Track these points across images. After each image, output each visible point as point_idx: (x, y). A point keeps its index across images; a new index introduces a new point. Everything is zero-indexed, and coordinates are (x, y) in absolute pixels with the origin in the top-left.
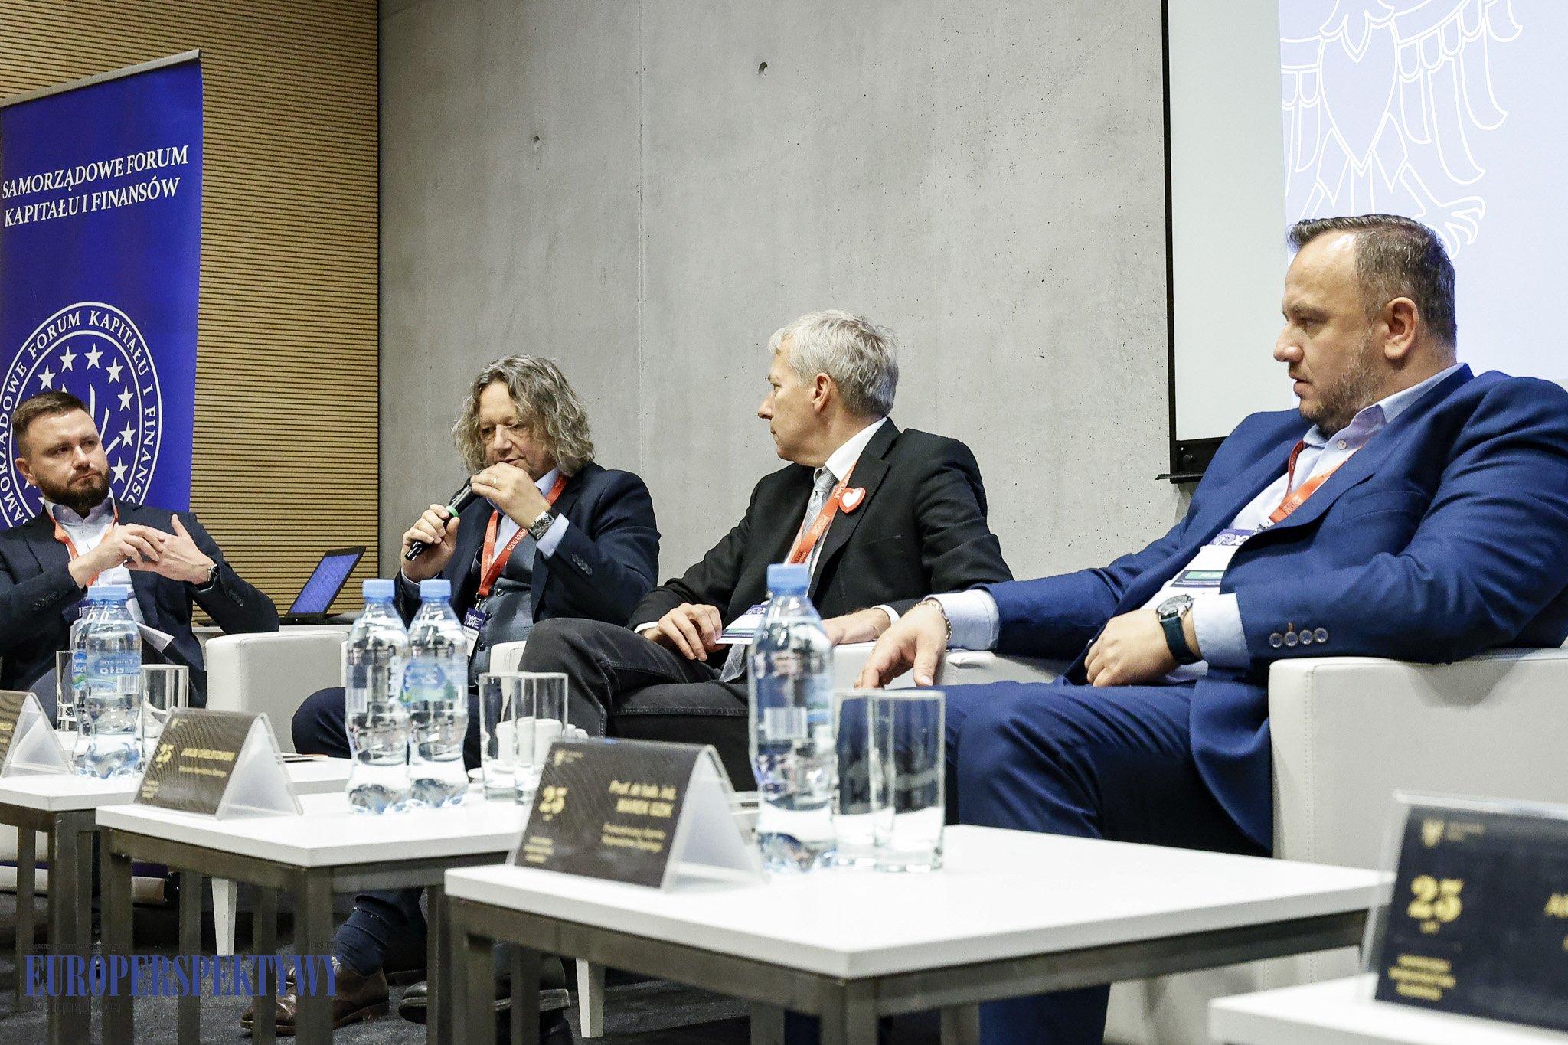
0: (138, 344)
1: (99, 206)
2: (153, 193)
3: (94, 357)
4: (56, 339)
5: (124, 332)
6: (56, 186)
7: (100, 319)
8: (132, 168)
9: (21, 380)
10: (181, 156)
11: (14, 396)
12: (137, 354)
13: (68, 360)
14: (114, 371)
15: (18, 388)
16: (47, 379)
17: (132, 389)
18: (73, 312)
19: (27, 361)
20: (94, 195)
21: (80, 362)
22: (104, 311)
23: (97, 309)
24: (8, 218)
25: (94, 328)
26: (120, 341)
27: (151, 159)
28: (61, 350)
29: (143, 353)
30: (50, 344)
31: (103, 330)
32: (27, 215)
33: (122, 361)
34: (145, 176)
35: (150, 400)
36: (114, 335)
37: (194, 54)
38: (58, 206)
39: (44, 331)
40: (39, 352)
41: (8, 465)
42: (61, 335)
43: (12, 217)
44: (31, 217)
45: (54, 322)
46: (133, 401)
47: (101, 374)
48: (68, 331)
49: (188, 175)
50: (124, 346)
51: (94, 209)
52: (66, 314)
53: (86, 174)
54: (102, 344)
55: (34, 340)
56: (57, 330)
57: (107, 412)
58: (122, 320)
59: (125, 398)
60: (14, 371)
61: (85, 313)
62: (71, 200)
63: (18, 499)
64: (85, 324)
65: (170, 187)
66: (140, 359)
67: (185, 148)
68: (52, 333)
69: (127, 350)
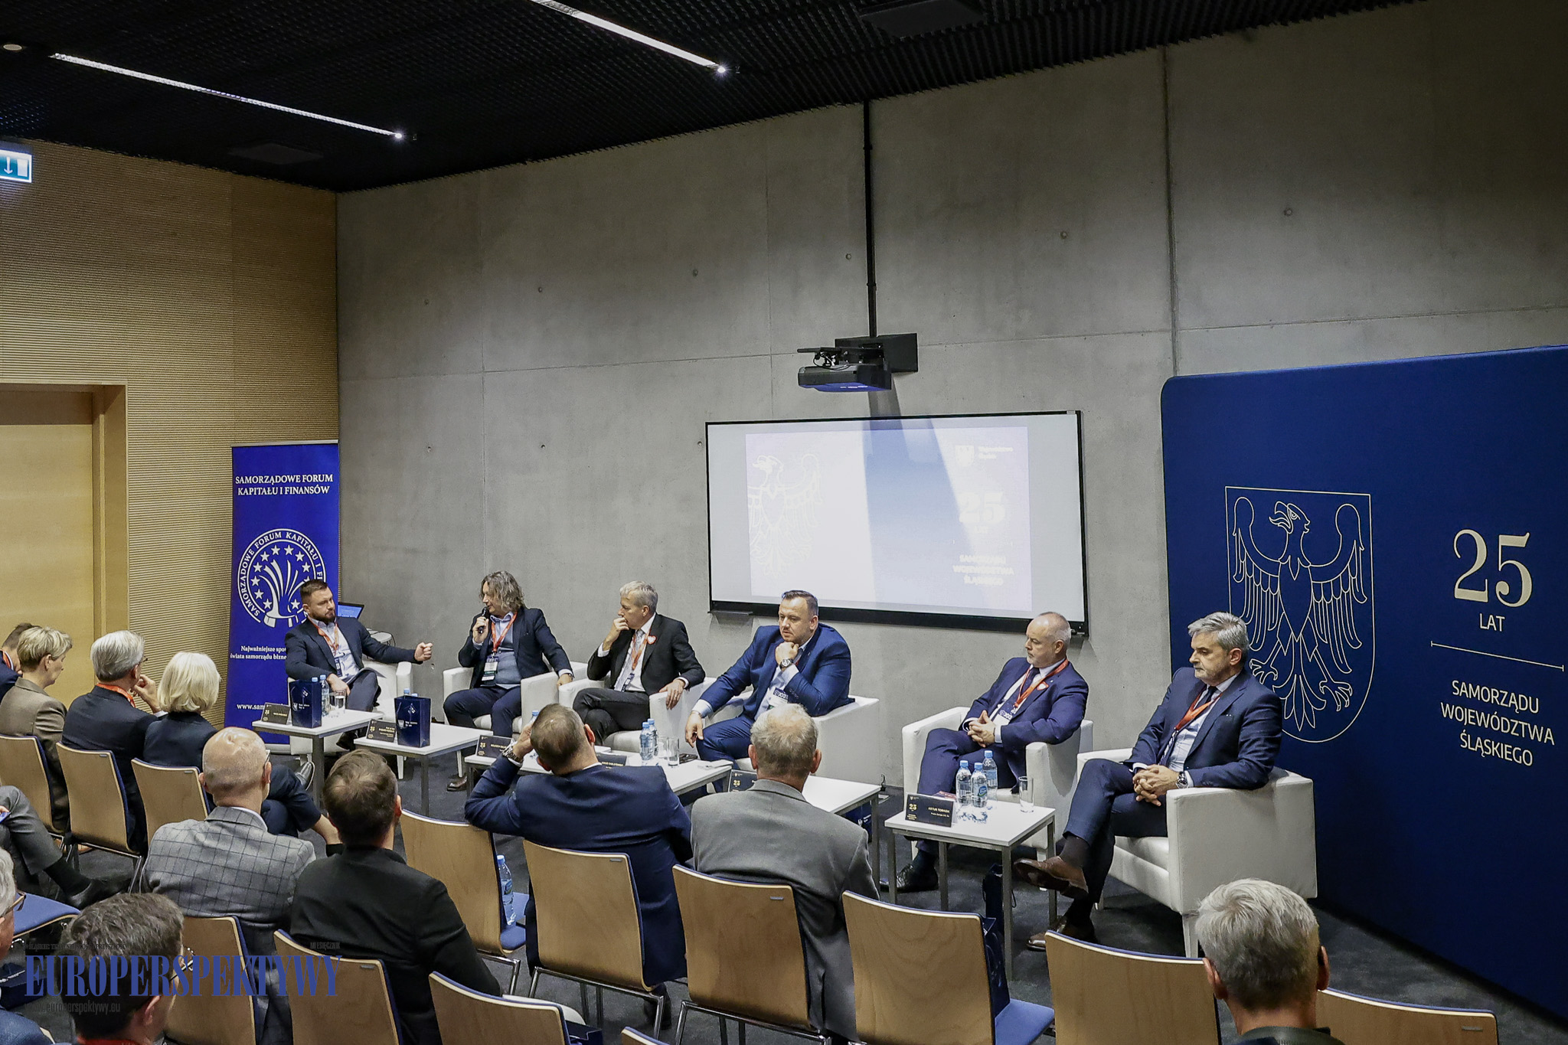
0: (312, 547)
1: (289, 493)
2: (317, 491)
3: (289, 550)
4: (268, 542)
5: (304, 542)
6: (265, 482)
7: (291, 536)
8: (306, 480)
9: (252, 557)
10: (330, 478)
11: (249, 563)
12: (312, 551)
13: (276, 551)
14: (300, 557)
15: (250, 560)
16: (265, 557)
17: (309, 564)
18: (278, 532)
19: (254, 548)
20: (286, 488)
21: (282, 552)
22: (293, 533)
23: (289, 532)
24: (240, 492)
25: (288, 539)
26: (302, 545)
27: (315, 478)
28: (273, 546)
29: (315, 551)
30: (265, 543)
31: (293, 540)
32: (250, 492)
33: (303, 553)
34: (314, 484)
35: (320, 569)
36: (299, 543)
37: (336, 441)
38: (267, 490)
39: (263, 538)
40: (260, 546)
41: (247, 589)
42: (271, 541)
43: (243, 491)
44: (253, 493)
45: (268, 535)
46: (310, 569)
47: (292, 558)
48: (275, 539)
49: (335, 487)
50: (305, 548)
51: (286, 493)
52: (274, 532)
53: (281, 479)
54: (292, 546)
55: (258, 541)
56: (269, 538)
57: (297, 572)
58: (302, 537)
59: (306, 568)
60: (248, 552)
61: (284, 534)
62: (273, 488)
63: (252, 602)
64: (284, 537)
65: (325, 490)
66: (313, 554)
67: (331, 476)
68: (267, 539)
69: (307, 550)
